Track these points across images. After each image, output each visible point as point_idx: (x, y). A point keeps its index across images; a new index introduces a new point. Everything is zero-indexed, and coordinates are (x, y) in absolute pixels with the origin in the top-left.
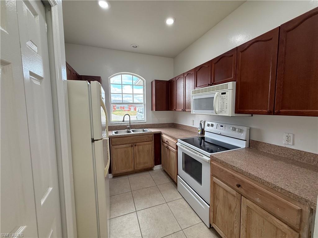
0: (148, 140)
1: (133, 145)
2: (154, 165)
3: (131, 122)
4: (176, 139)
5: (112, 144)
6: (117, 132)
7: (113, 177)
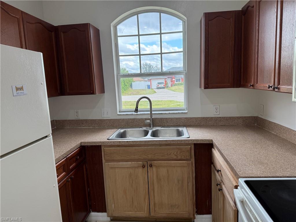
0: (179, 157)
1: (145, 163)
2: (194, 215)
3: (153, 112)
4: (237, 176)
5: (104, 158)
6: (125, 131)
7: (111, 220)
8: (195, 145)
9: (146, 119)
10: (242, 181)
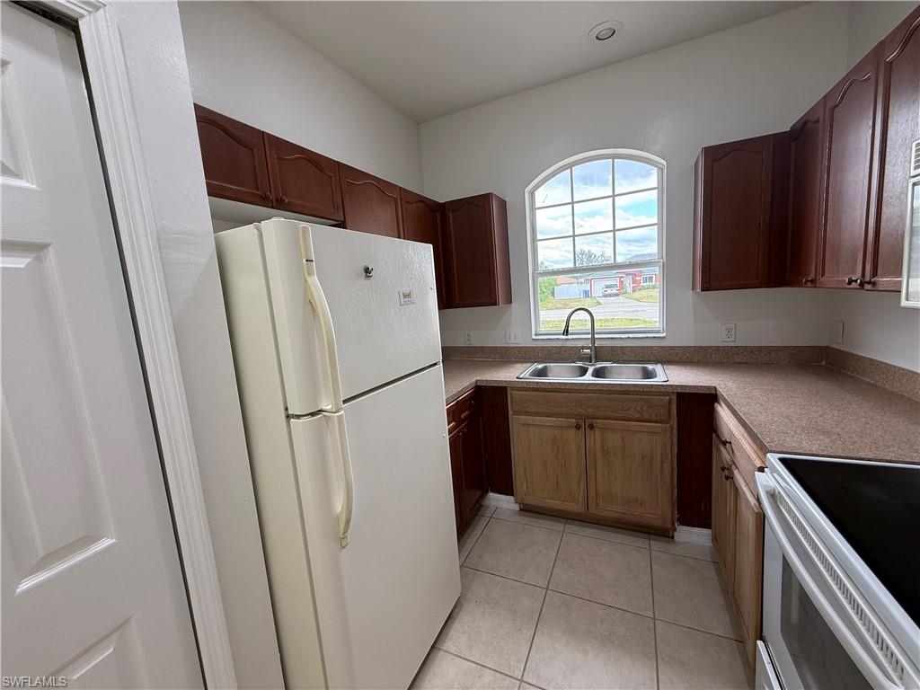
0: (646, 416)
1: (581, 422)
2: (673, 524)
3: (596, 336)
4: (763, 449)
5: (512, 408)
6: (545, 368)
7: (521, 510)
8: (679, 394)
9: (583, 348)
10: (773, 459)
